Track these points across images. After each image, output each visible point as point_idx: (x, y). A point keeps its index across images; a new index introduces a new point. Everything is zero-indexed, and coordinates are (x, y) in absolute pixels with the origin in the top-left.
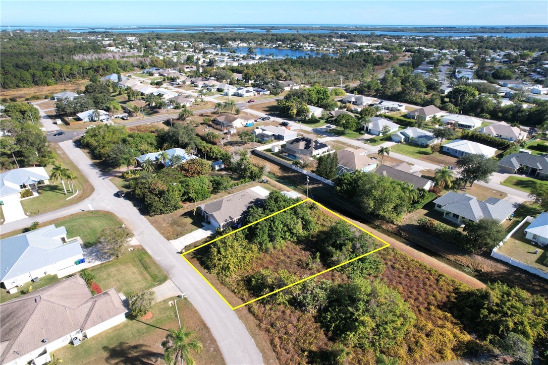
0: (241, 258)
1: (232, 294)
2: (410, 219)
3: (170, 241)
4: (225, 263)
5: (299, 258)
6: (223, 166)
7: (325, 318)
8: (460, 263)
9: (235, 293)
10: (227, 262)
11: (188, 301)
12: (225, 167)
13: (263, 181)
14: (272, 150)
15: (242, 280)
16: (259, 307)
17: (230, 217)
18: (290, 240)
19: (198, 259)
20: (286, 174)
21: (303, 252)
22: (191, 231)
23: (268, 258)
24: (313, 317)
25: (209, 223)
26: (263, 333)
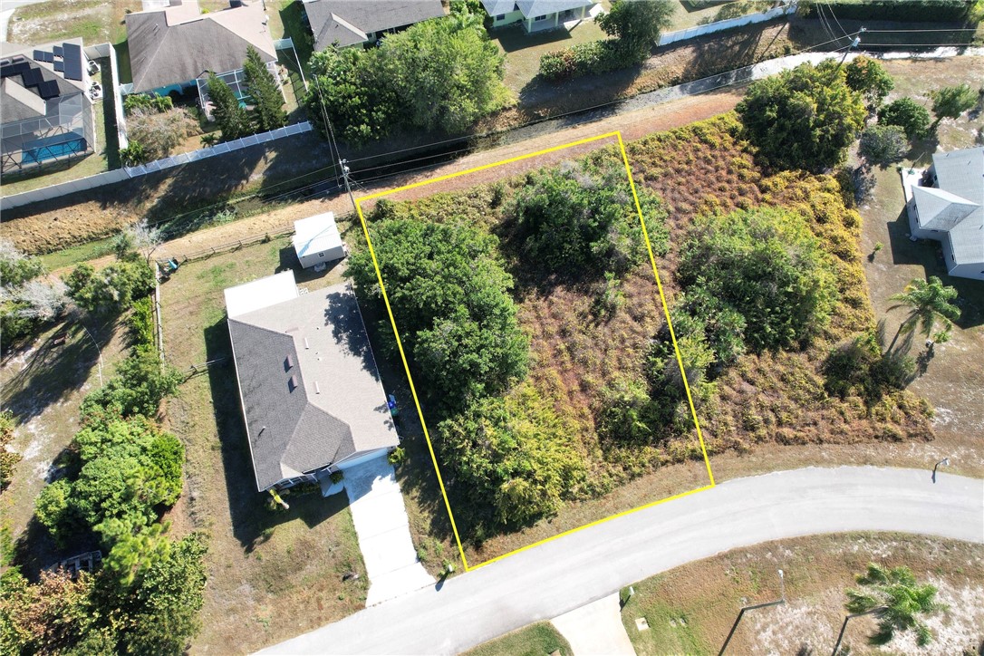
3: (368, 603)
5: (574, 314)
7: (765, 336)
15: (607, 450)
17: (378, 410)
20: (148, 204)
21: (553, 298)
22: (351, 532)
23: (554, 373)
24: (748, 354)
25: (340, 475)
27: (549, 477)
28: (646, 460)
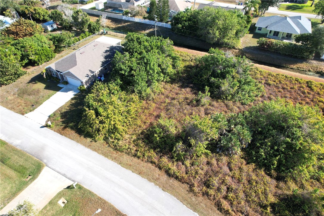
0: (126, 114)
1: (136, 159)
2: (244, 42)
3: (26, 115)
4: (110, 124)
5: (184, 96)
6: (55, 26)
7: (258, 156)
8: (302, 69)
9: (139, 158)
10: (112, 123)
11: (85, 190)
12: (58, 27)
13: (102, 34)
14: (96, 8)
15: (138, 139)
16: (177, 166)
17: (90, 71)
18: (163, 81)
19: (72, 128)
20: (119, 25)
21: (183, 89)
22: (49, 97)
23: (154, 105)
24: (242, 158)
25: (67, 83)
26: (201, 198)
27: (104, 122)
28: (146, 154)
